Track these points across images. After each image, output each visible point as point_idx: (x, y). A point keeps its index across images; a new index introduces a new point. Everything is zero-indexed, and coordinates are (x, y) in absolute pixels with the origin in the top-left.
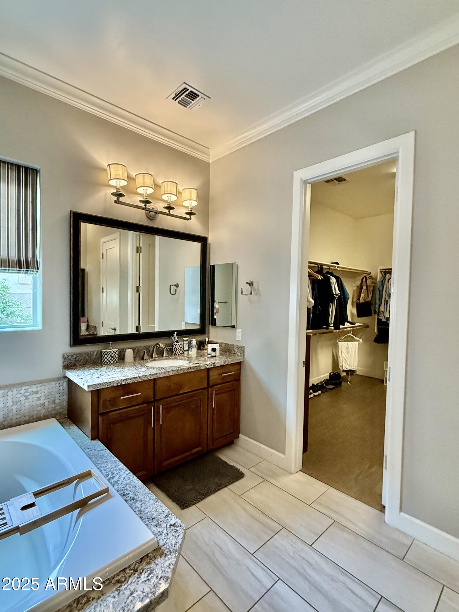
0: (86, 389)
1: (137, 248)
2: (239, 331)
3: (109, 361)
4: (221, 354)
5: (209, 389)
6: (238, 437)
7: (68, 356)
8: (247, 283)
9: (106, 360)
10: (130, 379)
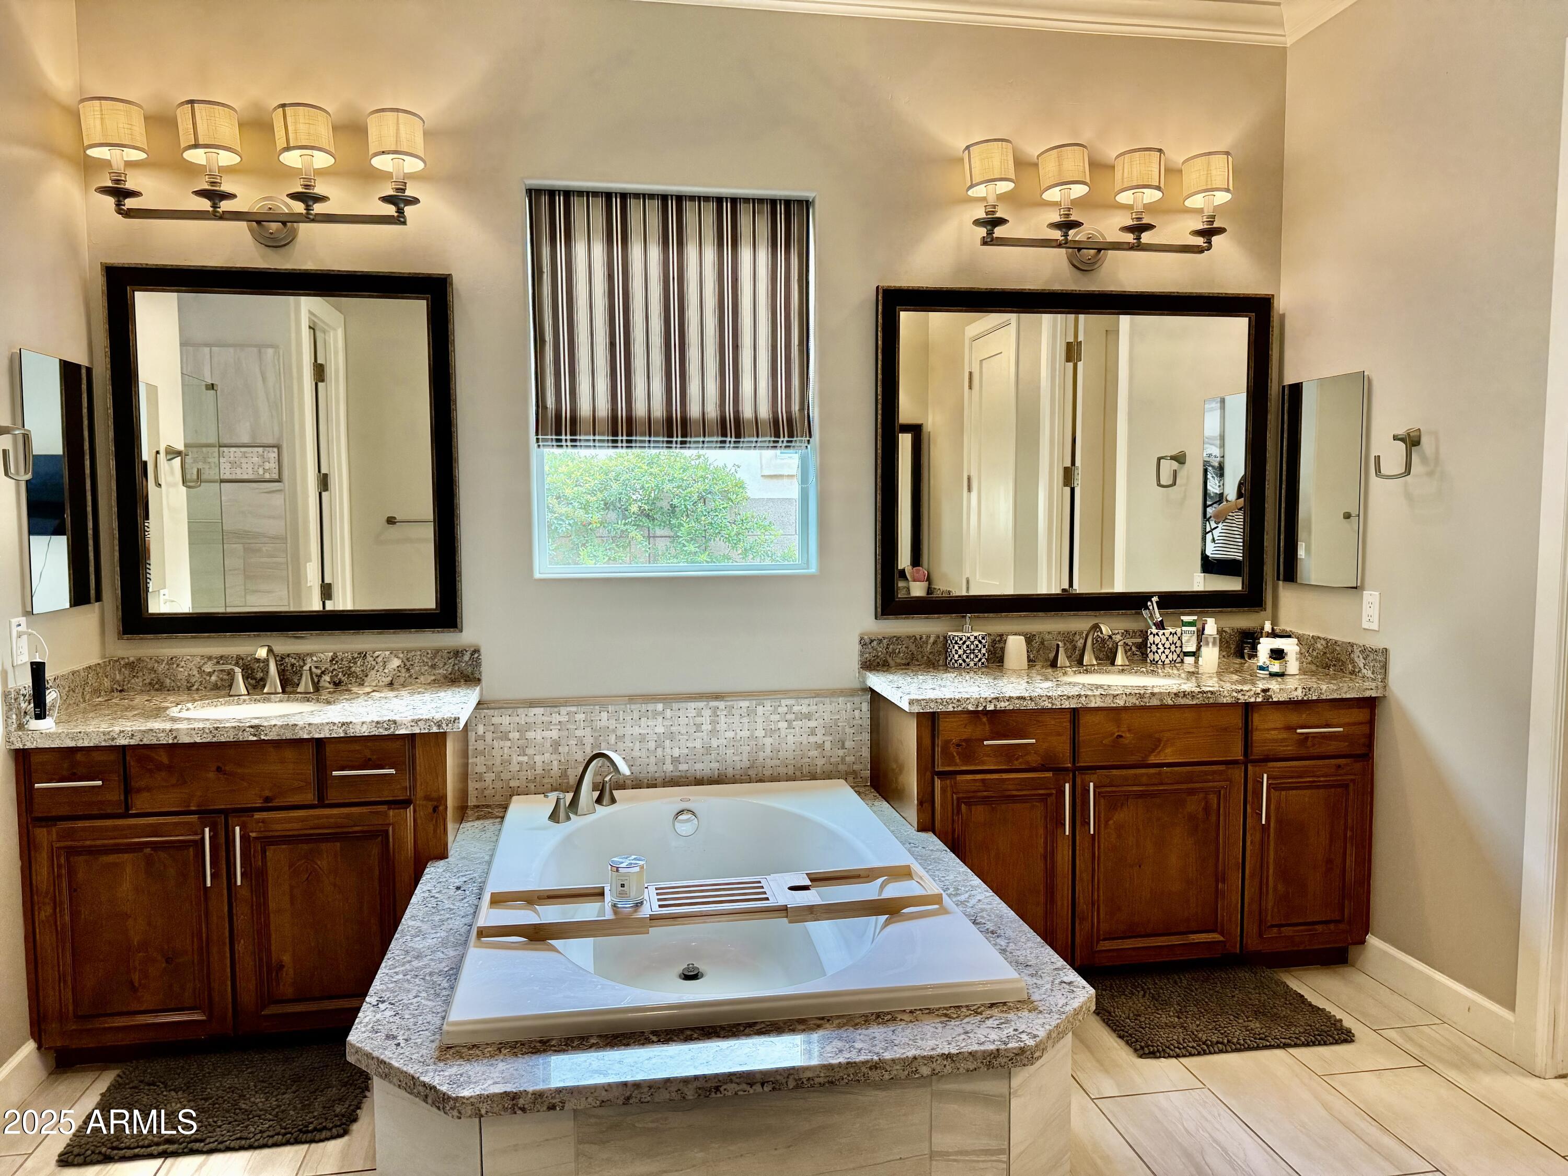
0: (906, 707)
1: (1069, 345)
2: (1370, 597)
3: (964, 661)
4: (1302, 671)
5: (1250, 767)
6: (1363, 942)
7: (872, 641)
8: (1396, 438)
9: (956, 657)
10: (1008, 700)
